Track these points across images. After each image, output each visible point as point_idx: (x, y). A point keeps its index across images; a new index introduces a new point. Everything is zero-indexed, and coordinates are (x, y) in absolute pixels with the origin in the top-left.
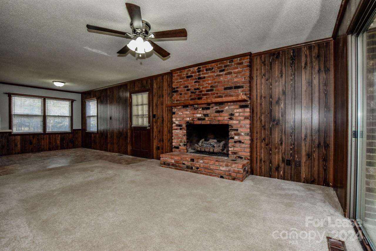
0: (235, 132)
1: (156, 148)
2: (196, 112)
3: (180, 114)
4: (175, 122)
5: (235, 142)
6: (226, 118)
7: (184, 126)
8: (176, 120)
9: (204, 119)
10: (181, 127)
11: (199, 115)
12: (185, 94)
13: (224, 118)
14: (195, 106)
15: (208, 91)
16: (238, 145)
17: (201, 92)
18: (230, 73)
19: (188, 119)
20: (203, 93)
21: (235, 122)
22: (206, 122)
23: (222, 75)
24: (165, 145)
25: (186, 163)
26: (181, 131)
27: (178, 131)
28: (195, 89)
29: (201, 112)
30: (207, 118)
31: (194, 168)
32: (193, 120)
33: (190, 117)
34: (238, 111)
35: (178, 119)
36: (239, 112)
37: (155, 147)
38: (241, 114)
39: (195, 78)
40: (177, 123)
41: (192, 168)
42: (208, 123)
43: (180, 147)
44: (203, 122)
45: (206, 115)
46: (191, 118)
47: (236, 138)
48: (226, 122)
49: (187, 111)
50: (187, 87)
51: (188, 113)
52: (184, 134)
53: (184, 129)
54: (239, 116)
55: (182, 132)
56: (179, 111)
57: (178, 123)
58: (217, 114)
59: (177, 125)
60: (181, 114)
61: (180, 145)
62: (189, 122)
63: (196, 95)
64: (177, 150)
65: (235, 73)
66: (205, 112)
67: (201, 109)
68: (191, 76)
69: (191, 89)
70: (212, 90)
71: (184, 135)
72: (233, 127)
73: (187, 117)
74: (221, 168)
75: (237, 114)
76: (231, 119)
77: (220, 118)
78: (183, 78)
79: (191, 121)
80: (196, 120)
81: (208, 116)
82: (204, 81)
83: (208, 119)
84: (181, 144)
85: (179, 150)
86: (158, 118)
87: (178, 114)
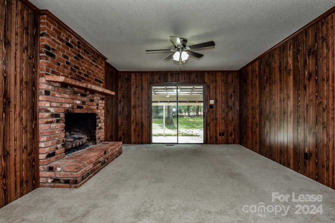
3: (56, 96)
4: (49, 109)
5: (99, 129)
7: (62, 115)
9: (82, 108)
10: (58, 118)
11: (78, 102)
12: (65, 67)
14: (75, 88)
15: (85, 75)
17: (80, 73)
19: (68, 106)
20: (81, 75)
22: (84, 111)
23: (93, 65)
26: (57, 124)
27: (55, 125)
28: (75, 67)
29: (80, 98)
30: (84, 107)
32: (73, 108)
35: (55, 104)
36: (101, 103)
39: (75, 52)
40: (52, 110)
42: (86, 112)
50: (66, 57)
52: (62, 129)
53: (62, 120)
55: (59, 125)
57: (54, 111)
60: (59, 96)
61: (57, 148)
62: (68, 110)
63: (76, 75)
64: (52, 158)
65: (99, 68)
68: (71, 47)
69: (71, 64)
70: (88, 76)
71: (63, 131)
72: (98, 116)
79: (71, 109)
80: (76, 107)
81: (85, 105)
82: (83, 62)
83: (86, 107)
84: (58, 146)
85: (56, 156)
87: (53, 95)
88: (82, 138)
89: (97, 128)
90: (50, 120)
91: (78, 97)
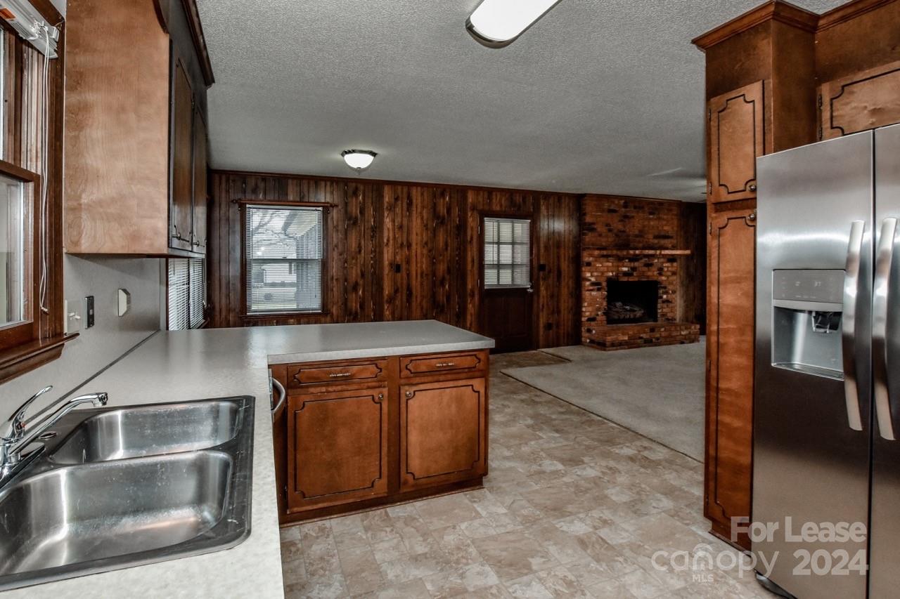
0: (664, 290)
1: (545, 327)
2: (620, 264)
4: (590, 278)
6: (656, 273)
7: (604, 284)
8: (592, 276)
11: (625, 269)
13: (653, 274)
16: (665, 305)
18: (659, 219)
19: (611, 274)
21: (664, 278)
24: (562, 319)
25: (644, 336)
30: (635, 274)
31: (654, 340)
33: (612, 272)
34: (667, 265)
35: (595, 274)
36: (668, 267)
37: (541, 325)
38: (670, 269)
40: (593, 279)
41: (651, 341)
42: (636, 279)
43: (598, 318)
44: (631, 279)
45: (634, 269)
46: (614, 273)
47: (665, 296)
48: (655, 278)
49: (608, 262)
51: (610, 264)
54: (668, 271)
56: (596, 261)
58: (646, 269)
59: (593, 284)
61: (598, 315)
66: (632, 265)
67: (627, 260)
73: (608, 271)
74: (683, 333)
75: (666, 269)
76: (660, 274)
77: (650, 273)
78: (603, 211)
84: (599, 313)
86: (550, 272)
87: (595, 265)
88: (635, 311)
89: (660, 301)
90: (591, 288)
91: (625, 264)
